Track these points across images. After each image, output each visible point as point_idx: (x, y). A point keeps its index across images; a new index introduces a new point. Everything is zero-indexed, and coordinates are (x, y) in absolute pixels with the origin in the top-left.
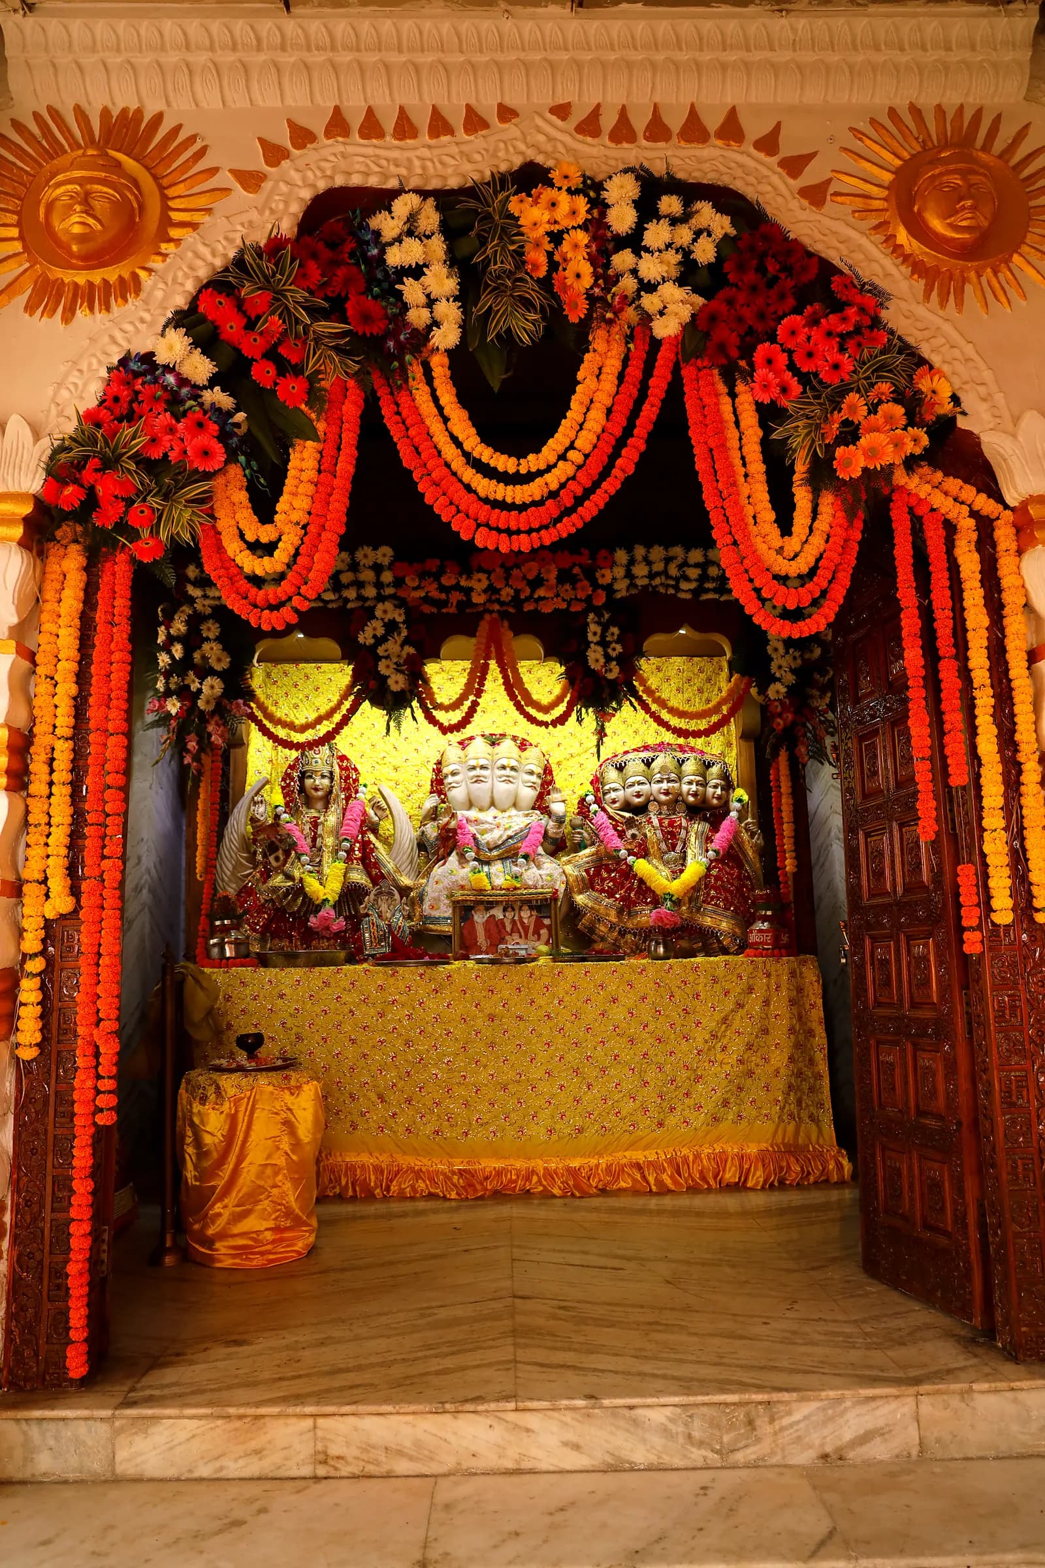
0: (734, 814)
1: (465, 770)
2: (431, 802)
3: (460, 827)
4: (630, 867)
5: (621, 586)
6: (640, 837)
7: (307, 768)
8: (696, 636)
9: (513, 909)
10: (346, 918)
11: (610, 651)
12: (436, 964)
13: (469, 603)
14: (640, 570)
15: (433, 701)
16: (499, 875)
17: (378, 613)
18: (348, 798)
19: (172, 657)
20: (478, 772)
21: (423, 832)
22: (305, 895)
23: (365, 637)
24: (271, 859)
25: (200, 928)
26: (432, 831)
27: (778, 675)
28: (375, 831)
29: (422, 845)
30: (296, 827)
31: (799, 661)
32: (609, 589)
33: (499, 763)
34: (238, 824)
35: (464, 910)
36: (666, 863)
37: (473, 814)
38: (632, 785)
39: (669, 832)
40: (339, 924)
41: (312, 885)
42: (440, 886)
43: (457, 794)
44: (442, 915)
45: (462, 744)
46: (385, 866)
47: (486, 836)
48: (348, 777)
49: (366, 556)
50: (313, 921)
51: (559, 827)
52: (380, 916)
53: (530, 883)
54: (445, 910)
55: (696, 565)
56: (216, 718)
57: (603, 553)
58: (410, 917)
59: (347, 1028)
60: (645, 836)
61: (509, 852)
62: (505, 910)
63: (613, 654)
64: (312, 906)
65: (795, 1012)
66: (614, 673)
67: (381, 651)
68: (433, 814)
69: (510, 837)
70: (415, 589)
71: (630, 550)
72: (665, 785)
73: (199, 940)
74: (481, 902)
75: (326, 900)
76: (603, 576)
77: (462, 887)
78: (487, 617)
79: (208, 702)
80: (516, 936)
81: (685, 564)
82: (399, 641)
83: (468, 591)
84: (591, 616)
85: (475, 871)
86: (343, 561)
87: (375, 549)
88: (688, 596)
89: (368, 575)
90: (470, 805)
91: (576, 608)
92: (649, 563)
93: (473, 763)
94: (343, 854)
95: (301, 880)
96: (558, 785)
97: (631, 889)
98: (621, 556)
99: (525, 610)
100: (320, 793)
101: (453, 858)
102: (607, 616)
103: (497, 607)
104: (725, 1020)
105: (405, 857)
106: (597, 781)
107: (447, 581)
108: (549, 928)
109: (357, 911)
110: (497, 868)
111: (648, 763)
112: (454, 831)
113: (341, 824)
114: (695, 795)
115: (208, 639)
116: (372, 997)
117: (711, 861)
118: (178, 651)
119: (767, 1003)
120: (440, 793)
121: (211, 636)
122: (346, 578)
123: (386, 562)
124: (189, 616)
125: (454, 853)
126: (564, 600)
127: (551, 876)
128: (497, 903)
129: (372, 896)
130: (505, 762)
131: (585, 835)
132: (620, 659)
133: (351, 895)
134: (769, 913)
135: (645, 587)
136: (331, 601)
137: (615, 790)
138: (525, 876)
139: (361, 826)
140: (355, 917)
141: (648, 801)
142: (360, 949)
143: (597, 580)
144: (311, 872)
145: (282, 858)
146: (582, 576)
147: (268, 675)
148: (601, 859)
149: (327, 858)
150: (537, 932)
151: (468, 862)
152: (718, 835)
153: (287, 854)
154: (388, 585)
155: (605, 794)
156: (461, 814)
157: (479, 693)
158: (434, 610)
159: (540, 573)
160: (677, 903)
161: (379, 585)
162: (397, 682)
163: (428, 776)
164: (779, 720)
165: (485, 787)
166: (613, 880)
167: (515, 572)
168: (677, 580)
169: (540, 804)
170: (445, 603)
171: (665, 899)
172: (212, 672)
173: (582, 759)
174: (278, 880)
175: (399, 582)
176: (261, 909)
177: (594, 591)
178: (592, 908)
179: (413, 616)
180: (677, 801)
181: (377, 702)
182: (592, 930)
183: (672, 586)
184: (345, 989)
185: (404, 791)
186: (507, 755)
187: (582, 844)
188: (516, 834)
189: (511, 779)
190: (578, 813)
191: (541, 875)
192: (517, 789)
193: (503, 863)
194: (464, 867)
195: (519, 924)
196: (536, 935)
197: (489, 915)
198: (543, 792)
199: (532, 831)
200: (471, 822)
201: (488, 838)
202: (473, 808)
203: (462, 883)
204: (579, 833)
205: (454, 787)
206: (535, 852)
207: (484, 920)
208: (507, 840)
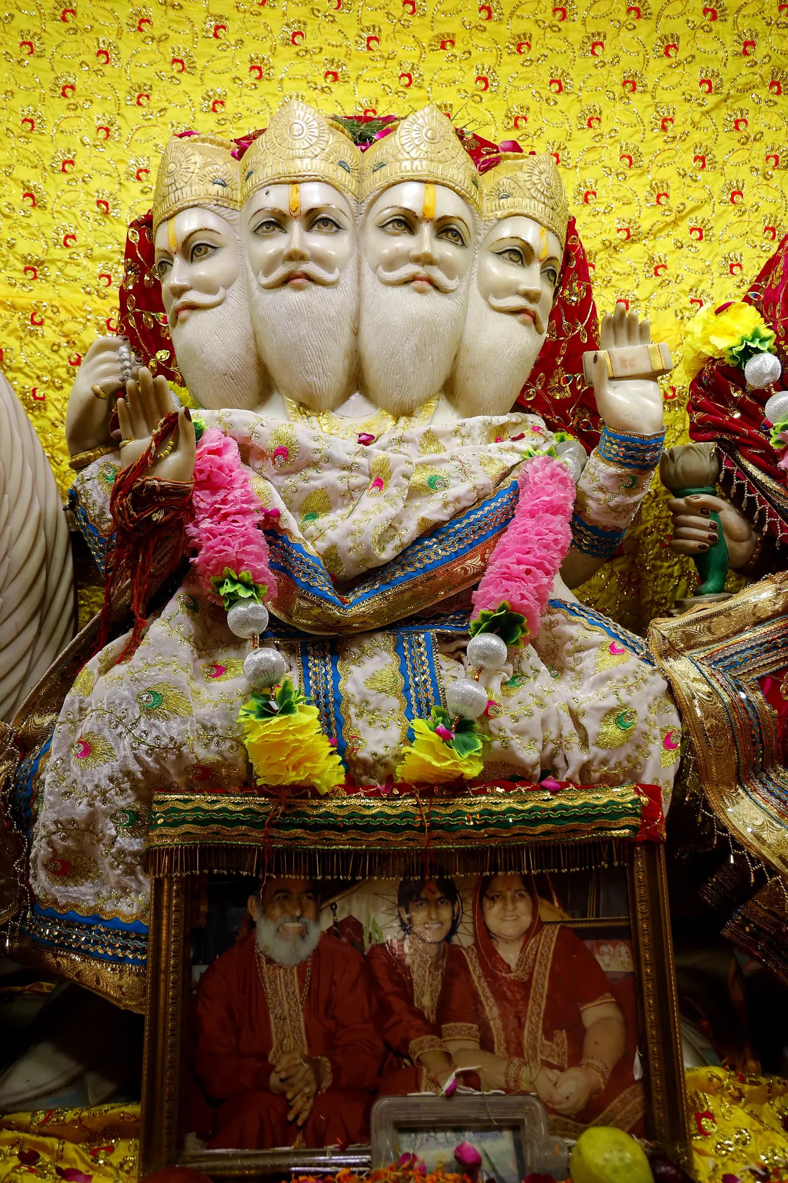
1: (244, 234)
3: (209, 479)
9: (451, 893)
16: (379, 709)
20: (297, 238)
33: (385, 208)
35: (210, 893)
42: (100, 769)
43: (208, 337)
47: (323, 521)
51: (632, 485)
53: (530, 754)
61: (428, 596)
62: (408, 895)
69: (433, 530)
77: (205, 777)
85: (271, 695)
93: (271, 201)
101: (170, 626)
108: (626, 993)
110: (370, 670)
112: (178, 499)
125: (175, 607)
127: (618, 713)
130: (410, 198)
138: (504, 721)
150: (565, 1016)
151: (236, 644)
156: (217, 421)
169: (555, 388)
173: (662, 247)
185: (55, 348)
186: (422, 168)
187: (716, 557)
188: (456, 516)
189: (438, 275)
190: (696, 432)
191: (574, 716)
192: (459, 322)
193: (398, 649)
194: (219, 671)
195: (476, 972)
196: (562, 1036)
197: (327, 922)
198: (558, 343)
199: (526, 502)
200: (262, 455)
201: (333, 535)
202: (276, 398)
203: (205, 754)
204: (706, 510)
205: (193, 307)
206: (541, 599)
207: (306, 949)
208: (417, 541)
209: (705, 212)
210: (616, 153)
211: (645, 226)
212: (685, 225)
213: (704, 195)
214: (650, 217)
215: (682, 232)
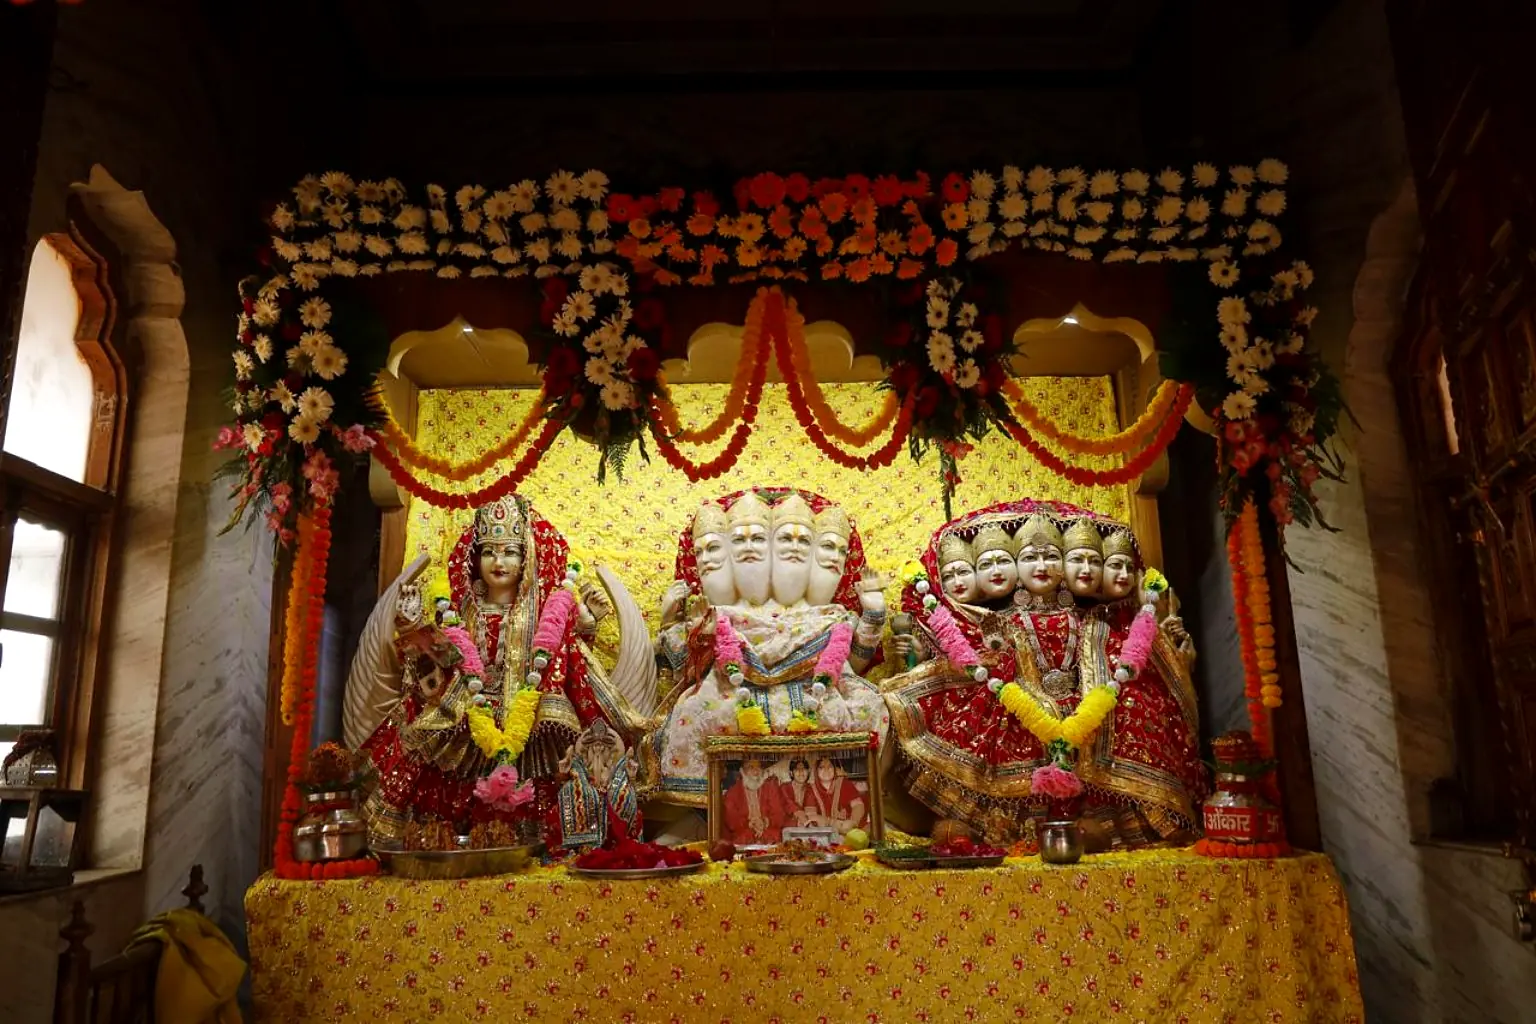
0: (1148, 609)
1: (729, 542)
2: (677, 591)
3: (721, 632)
4: (993, 696)
5: (981, 235)
6: (1005, 646)
7: (484, 540)
8: (1096, 324)
9: (807, 766)
10: (537, 782)
11: (963, 343)
12: (676, 875)
13: (732, 267)
14: (1013, 207)
15: (674, 426)
16: (782, 710)
17: (585, 282)
18: (548, 588)
19: (255, 358)
20: (749, 544)
21: (664, 639)
22: (472, 742)
23: (564, 324)
24: (423, 683)
25: (284, 806)
26: (677, 637)
27: (1238, 380)
28: (589, 638)
29: (662, 659)
30: (464, 636)
31: (1270, 358)
32: (961, 237)
33: (781, 532)
34: (379, 629)
35: (727, 767)
36: (1046, 689)
37: (741, 610)
38: (988, 564)
39: (1049, 639)
40: (524, 791)
41: (484, 728)
42: (688, 729)
43: (716, 580)
44: (692, 776)
45: (725, 503)
46: (603, 695)
47: (760, 645)
48: (550, 554)
49: (563, 187)
50: (482, 788)
51: (875, 631)
52: (590, 780)
53: (834, 722)
54: (696, 769)
55: (1105, 199)
56: (321, 455)
57: (953, 179)
58: (640, 778)
59: (522, 988)
60: (1013, 644)
61: (798, 671)
62: (793, 767)
63: (969, 348)
64: (481, 762)
65: (1307, 962)
66: (972, 378)
67: (588, 344)
68: (680, 611)
69: (800, 648)
70: (644, 242)
71: (997, 174)
72: (1040, 564)
73: (281, 827)
74: (757, 755)
75: (504, 752)
76: (953, 217)
77: (724, 730)
78: (762, 291)
79: (306, 429)
80: (811, 811)
81: (1086, 197)
82: (620, 331)
83: (731, 244)
84: (933, 284)
85: (745, 704)
86: (526, 196)
87: (578, 174)
88: (1085, 255)
89: (565, 219)
90: (737, 596)
91: (910, 271)
92: (1028, 196)
93: (739, 531)
94: (535, 676)
95: (466, 718)
96: (870, 564)
97: (995, 733)
98: (983, 183)
99: (825, 277)
100: (504, 580)
101: (710, 682)
102: (958, 285)
103: (778, 274)
104: (1183, 976)
105: (636, 679)
106: (932, 559)
107: (698, 226)
108: (865, 798)
109: (554, 768)
110: (779, 697)
111: (1011, 529)
112: (712, 639)
113: (534, 628)
114: (1087, 579)
115: (310, 329)
116: (565, 934)
117: (1122, 685)
118: (263, 348)
119: (1253, 942)
120: (691, 578)
121: (316, 323)
122: (532, 223)
123: (596, 196)
124: (280, 291)
125: (711, 675)
126: (889, 257)
127: (865, 709)
128: (780, 756)
129: (579, 745)
130: (789, 529)
131: (916, 642)
132: (982, 356)
133: (546, 741)
134: (1240, 779)
135: (1017, 240)
136: (509, 266)
137: (962, 572)
138: (824, 711)
139: (567, 631)
140: (552, 778)
141: (1014, 590)
142: (556, 837)
143: (943, 223)
144: (481, 705)
145: (439, 681)
146: (918, 218)
147: (443, 406)
148: (943, 682)
149: (511, 680)
150: (845, 805)
151: (732, 687)
152: (1127, 643)
153: (448, 674)
154: (601, 236)
155: (945, 579)
156: (723, 610)
157: (750, 414)
158: (677, 279)
159: (849, 214)
160: (1074, 756)
161: (585, 236)
162: (616, 396)
163: (672, 552)
164: (1242, 454)
165: (760, 567)
166: (966, 716)
167: (809, 210)
168: (1071, 225)
169: (846, 595)
170: (694, 268)
171: (1054, 750)
172: (316, 381)
173: (902, 527)
174: (429, 718)
175: (617, 231)
176: (403, 764)
177: (938, 241)
178: (933, 763)
179: (641, 288)
180: (1058, 589)
181: (584, 430)
182: (931, 796)
183: (1062, 239)
184: (518, 920)
185: (636, 577)
186: (793, 518)
187: (911, 657)
188: (808, 643)
189: (800, 556)
190: (903, 609)
191: (849, 709)
192: (809, 572)
193: (788, 690)
194: (726, 697)
195: (816, 792)
196: (844, 810)
197: (766, 776)
198: (849, 577)
199: (833, 638)
200: (738, 623)
201: (764, 650)
202: (741, 601)
203: (723, 723)
204: (906, 640)
205: (711, 569)
206: (838, 671)
207: (759, 785)
208: (794, 652)
209: (920, 510)
210: (880, 486)
211: (894, 517)
212: (912, 516)
213: (919, 503)
214: (896, 514)
215: (911, 520)
